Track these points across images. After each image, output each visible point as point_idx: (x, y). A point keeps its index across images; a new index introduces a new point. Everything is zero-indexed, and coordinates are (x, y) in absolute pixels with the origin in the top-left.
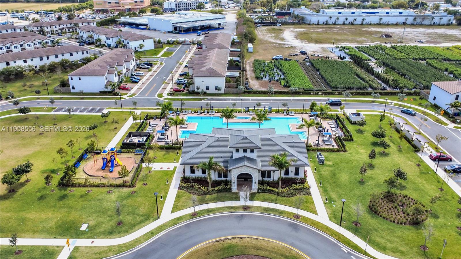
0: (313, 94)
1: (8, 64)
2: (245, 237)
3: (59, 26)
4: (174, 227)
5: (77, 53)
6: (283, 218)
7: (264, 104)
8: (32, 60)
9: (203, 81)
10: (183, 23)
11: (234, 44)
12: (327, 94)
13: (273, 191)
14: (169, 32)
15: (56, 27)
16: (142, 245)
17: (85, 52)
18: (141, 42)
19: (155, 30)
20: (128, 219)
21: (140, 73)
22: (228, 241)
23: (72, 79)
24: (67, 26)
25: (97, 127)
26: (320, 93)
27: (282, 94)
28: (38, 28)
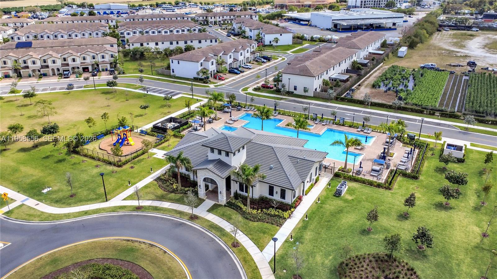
0: (427, 114)
1: (142, 45)
2: (156, 247)
3: (223, 18)
4: (111, 214)
5: (206, 41)
6: (220, 240)
7: (349, 115)
8: (163, 43)
9: (289, 79)
10: (346, 21)
11: (385, 46)
12: (447, 117)
13: (241, 208)
14: (327, 29)
15: (219, 18)
16: (67, 221)
17: (214, 41)
18: (278, 36)
19: (316, 26)
20: (83, 193)
21: (248, 65)
22: (136, 244)
23: (172, 62)
24: (230, 17)
25: (147, 107)
26: (437, 114)
27: (383, 107)
28: (203, 18)
